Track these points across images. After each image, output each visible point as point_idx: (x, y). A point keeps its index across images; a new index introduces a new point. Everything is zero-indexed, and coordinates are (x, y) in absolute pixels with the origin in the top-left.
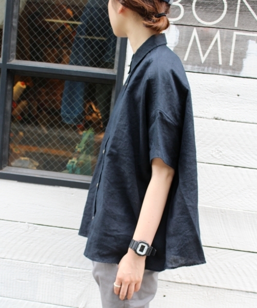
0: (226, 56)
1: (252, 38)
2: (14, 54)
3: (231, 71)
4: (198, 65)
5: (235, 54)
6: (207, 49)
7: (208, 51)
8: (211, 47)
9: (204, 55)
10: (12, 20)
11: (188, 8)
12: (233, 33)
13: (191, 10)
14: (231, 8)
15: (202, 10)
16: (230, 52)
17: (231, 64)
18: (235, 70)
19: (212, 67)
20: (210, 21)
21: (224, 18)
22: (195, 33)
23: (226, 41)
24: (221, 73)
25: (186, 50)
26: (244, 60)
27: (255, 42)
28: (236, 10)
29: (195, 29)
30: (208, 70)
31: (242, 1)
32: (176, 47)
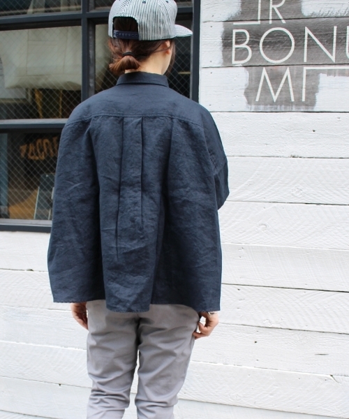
0: (298, 91)
1: (323, 71)
3: (304, 107)
4: (271, 105)
5: (306, 89)
6: (278, 86)
7: (279, 89)
8: (281, 85)
9: (275, 94)
10: (89, 80)
11: (255, 49)
12: (303, 69)
13: (259, 50)
14: (299, 43)
15: (270, 49)
16: (302, 88)
17: (303, 100)
18: (308, 105)
20: (279, 59)
21: (293, 55)
22: (264, 72)
23: (297, 77)
24: (294, 110)
25: (257, 90)
26: (316, 94)
27: (326, 75)
28: (304, 46)
29: (264, 68)
30: (280, 108)
31: (309, 36)
32: (247, 89)
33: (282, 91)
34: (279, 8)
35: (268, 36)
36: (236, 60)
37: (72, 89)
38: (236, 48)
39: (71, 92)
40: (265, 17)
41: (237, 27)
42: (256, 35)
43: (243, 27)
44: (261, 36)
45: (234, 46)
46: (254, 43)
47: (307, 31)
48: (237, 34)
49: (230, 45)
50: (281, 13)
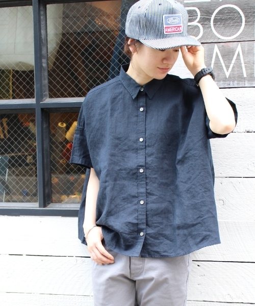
0: (250, 66)
4: (224, 81)
9: (227, 70)
11: (206, 26)
12: (254, 45)
13: (210, 27)
14: (249, 20)
15: (221, 26)
19: (237, 80)
20: (230, 36)
21: (243, 31)
22: (216, 48)
23: (248, 53)
24: (247, 85)
29: (216, 45)
30: (233, 84)
33: (233, 67)
41: (188, 5)
42: (206, 12)
43: (194, 4)
44: (212, 14)
46: (205, 21)
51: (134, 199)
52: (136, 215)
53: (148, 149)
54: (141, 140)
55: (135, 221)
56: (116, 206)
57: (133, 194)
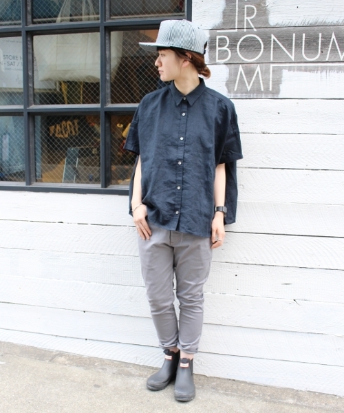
0: (266, 83)
1: (285, 68)
2: (109, 100)
3: (270, 95)
4: (246, 93)
5: (273, 81)
6: (251, 79)
7: (252, 82)
8: (254, 78)
9: (249, 85)
10: (106, 74)
11: (234, 51)
12: (270, 66)
13: (236, 52)
14: (267, 47)
15: (245, 51)
16: (269, 81)
17: (271, 89)
18: (274, 94)
19: (256, 93)
20: (252, 59)
21: (262, 55)
22: (241, 68)
23: (265, 72)
24: (263, 97)
25: (235, 82)
26: (280, 85)
27: (287, 71)
28: (270, 48)
29: (241, 65)
30: (253, 96)
31: (274, 41)
32: (228, 81)
33: (254, 83)
34: (251, 20)
35: (244, 41)
36: (219, 59)
37: (92, 81)
38: (219, 50)
39: (92, 84)
40: (241, 27)
41: (220, 34)
42: (234, 40)
43: (224, 34)
44: (238, 41)
45: (218, 48)
46: (232, 47)
47: (273, 37)
48: (220, 39)
49: (215, 47)
50: (253, 23)
51: (172, 185)
52: (174, 197)
53: (186, 146)
54: (182, 139)
55: (173, 202)
56: (158, 188)
57: (172, 180)
